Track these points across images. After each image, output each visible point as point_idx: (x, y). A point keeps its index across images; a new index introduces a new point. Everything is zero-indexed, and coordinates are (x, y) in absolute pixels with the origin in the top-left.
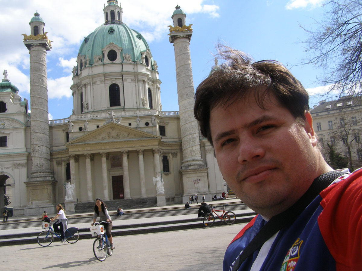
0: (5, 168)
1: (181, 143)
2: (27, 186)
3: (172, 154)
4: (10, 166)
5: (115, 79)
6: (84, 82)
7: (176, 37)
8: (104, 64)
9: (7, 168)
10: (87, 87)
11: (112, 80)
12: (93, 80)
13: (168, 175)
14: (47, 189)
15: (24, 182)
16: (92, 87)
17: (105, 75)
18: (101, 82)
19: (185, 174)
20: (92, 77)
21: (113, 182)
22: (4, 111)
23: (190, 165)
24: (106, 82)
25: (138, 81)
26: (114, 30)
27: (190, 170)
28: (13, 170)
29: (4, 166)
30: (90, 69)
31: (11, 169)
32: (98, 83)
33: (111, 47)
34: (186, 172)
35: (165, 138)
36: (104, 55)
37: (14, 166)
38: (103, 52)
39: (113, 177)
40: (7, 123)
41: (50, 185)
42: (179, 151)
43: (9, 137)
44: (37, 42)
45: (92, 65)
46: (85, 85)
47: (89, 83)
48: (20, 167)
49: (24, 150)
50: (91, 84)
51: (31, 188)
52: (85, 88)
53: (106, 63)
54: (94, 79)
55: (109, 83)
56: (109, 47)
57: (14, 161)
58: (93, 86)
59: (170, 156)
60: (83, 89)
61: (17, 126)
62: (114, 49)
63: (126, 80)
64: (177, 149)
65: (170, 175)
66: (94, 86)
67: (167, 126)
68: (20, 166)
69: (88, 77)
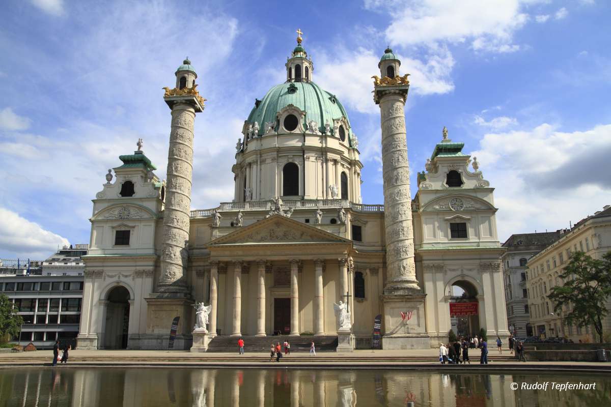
0: (123, 275)
1: (386, 253)
2: (148, 305)
3: (370, 270)
4: (132, 273)
5: (292, 156)
6: (249, 160)
7: (384, 93)
8: (278, 135)
9: (126, 276)
10: (253, 168)
11: (288, 158)
12: (261, 157)
13: (362, 302)
14: (177, 311)
15: (145, 299)
16: (259, 166)
17: (279, 150)
18: (272, 160)
19: (387, 302)
20: (260, 153)
21: (275, 307)
22: (131, 196)
23: (398, 289)
24: (280, 160)
25: (327, 161)
26: (296, 88)
27: (396, 296)
28: (133, 279)
29: (122, 273)
30: (259, 141)
31: (131, 278)
32: (268, 161)
33: (289, 111)
34: (390, 299)
35: (360, 244)
36: (278, 121)
37: (136, 274)
38: (278, 117)
39: (276, 300)
40: (133, 211)
41: (182, 305)
42: (382, 266)
43: (133, 231)
44: (182, 99)
45: (262, 136)
46: (250, 164)
47: (255, 160)
48: (144, 277)
49: (151, 251)
50: (259, 163)
51: (153, 308)
52: (250, 168)
53: (282, 133)
54: (263, 155)
55: (283, 162)
56: (287, 110)
57: (136, 266)
58: (261, 165)
59: (367, 274)
60: (248, 170)
61: (146, 216)
62: (294, 114)
63: (309, 158)
64: (379, 263)
65: (365, 303)
66: (263, 166)
67: (365, 227)
68: (144, 275)
69: (255, 152)
